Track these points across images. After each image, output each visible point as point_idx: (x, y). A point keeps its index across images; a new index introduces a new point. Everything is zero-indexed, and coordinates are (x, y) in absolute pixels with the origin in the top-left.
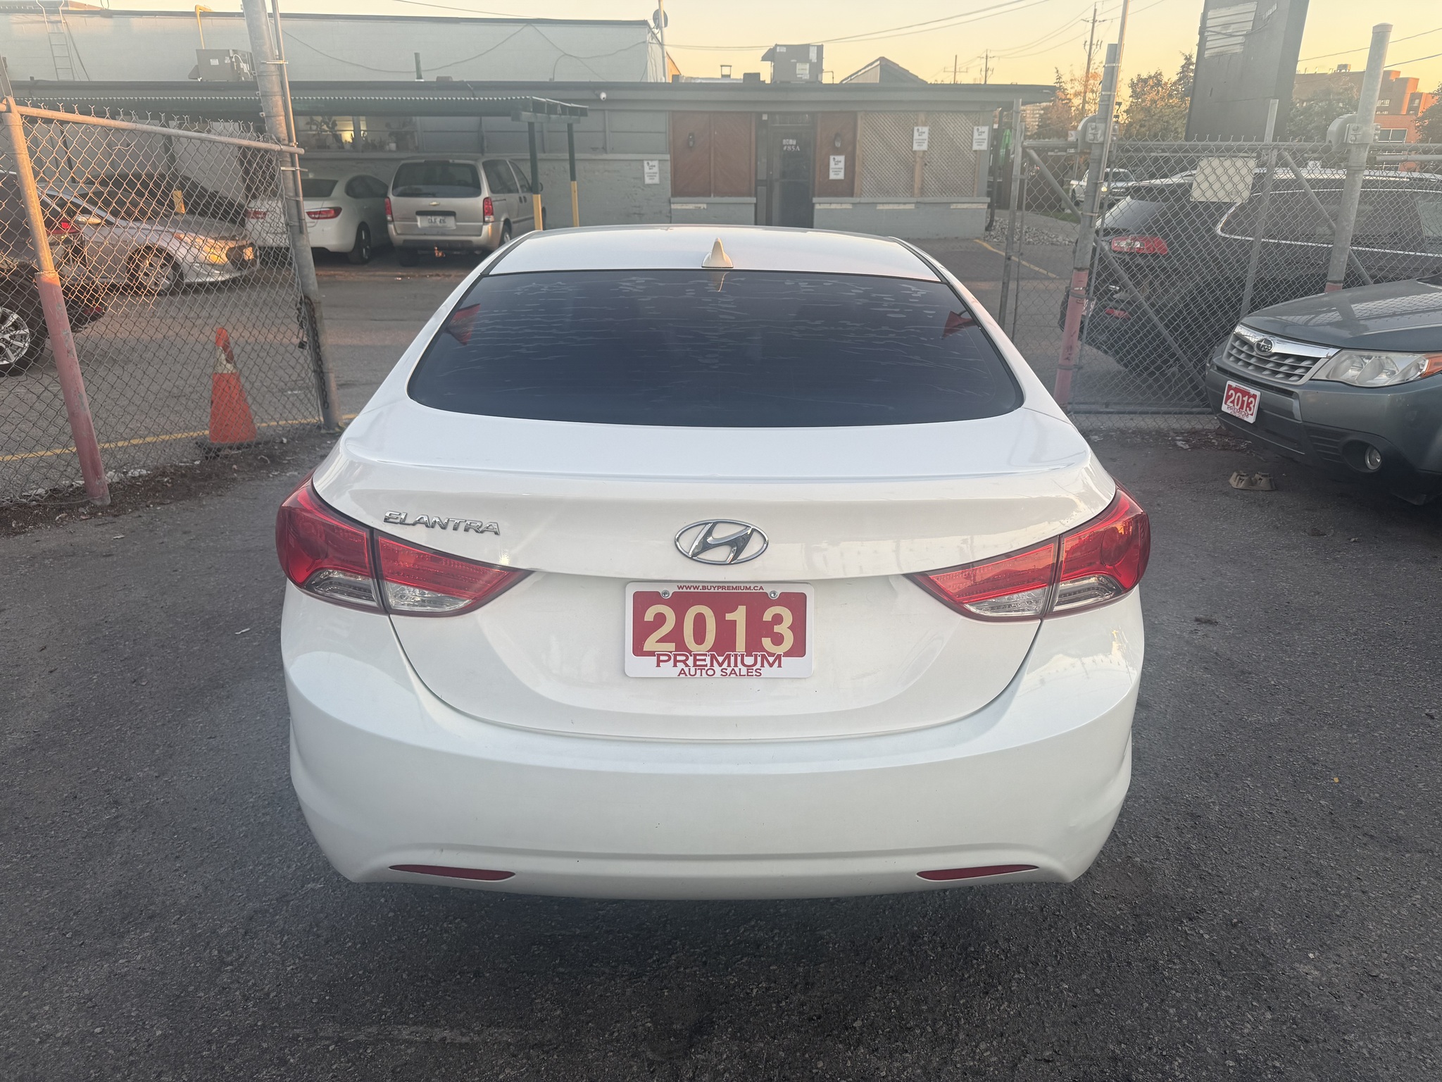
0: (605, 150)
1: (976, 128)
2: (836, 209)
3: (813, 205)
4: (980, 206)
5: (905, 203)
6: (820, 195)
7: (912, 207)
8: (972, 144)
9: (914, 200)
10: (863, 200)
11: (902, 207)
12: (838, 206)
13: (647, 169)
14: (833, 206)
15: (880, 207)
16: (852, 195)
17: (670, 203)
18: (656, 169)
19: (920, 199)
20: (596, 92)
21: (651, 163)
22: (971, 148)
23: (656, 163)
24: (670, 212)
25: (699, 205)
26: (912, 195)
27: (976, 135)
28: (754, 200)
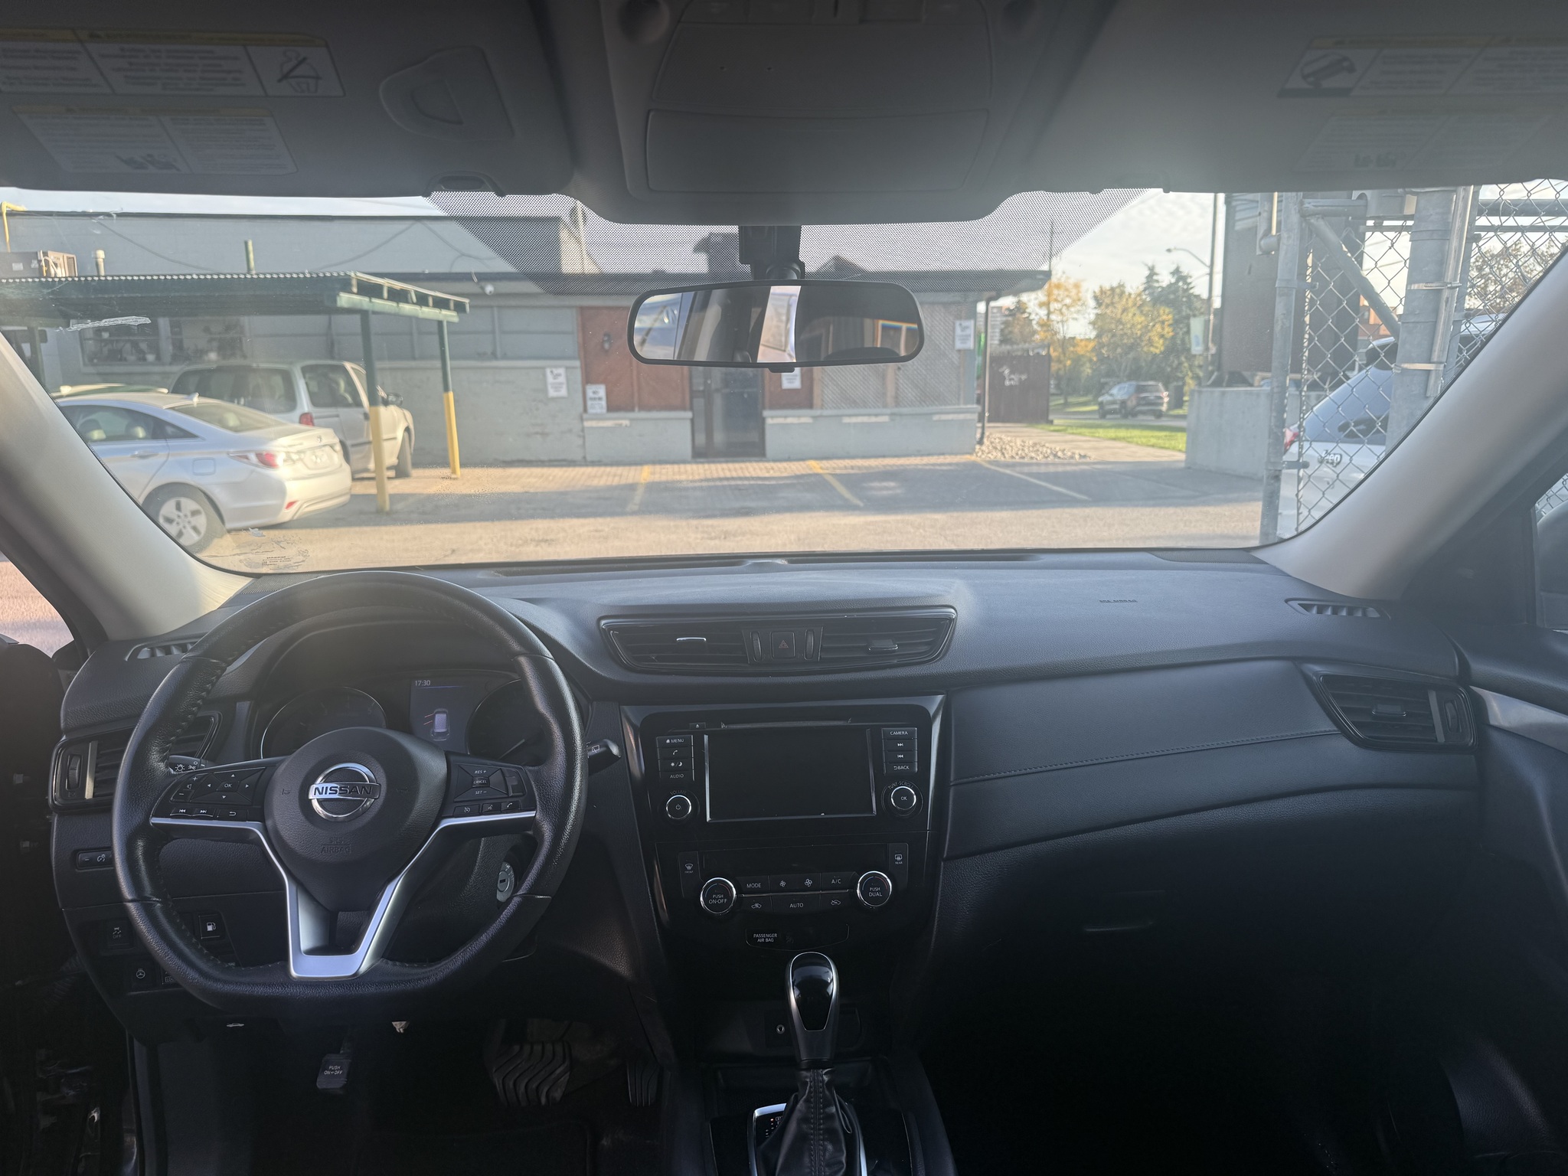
0: (494, 356)
1: (958, 323)
2: (792, 424)
3: (763, 420)
4: (968, 416)
5: (876, 415)
6: (772, 407)
7: (886, 419)
8: (954, 341)
9: (888, 411)
10: (826, 412)
11: (873, 419)
12: (796, 421)
13: (550, 379)
14: (790, 420)
15: (846, 420)
16: (811, 406)
17: (582, 420)
18: (562, 379)
19: (896, 410)
20: (483, 284)
21: (556, 371)
22: (954, 347)
23: (561, 371)
24: (583, 430)
25: (620, 422)
26: (885, 406)
27: (958, 331)
28: (689, 414)
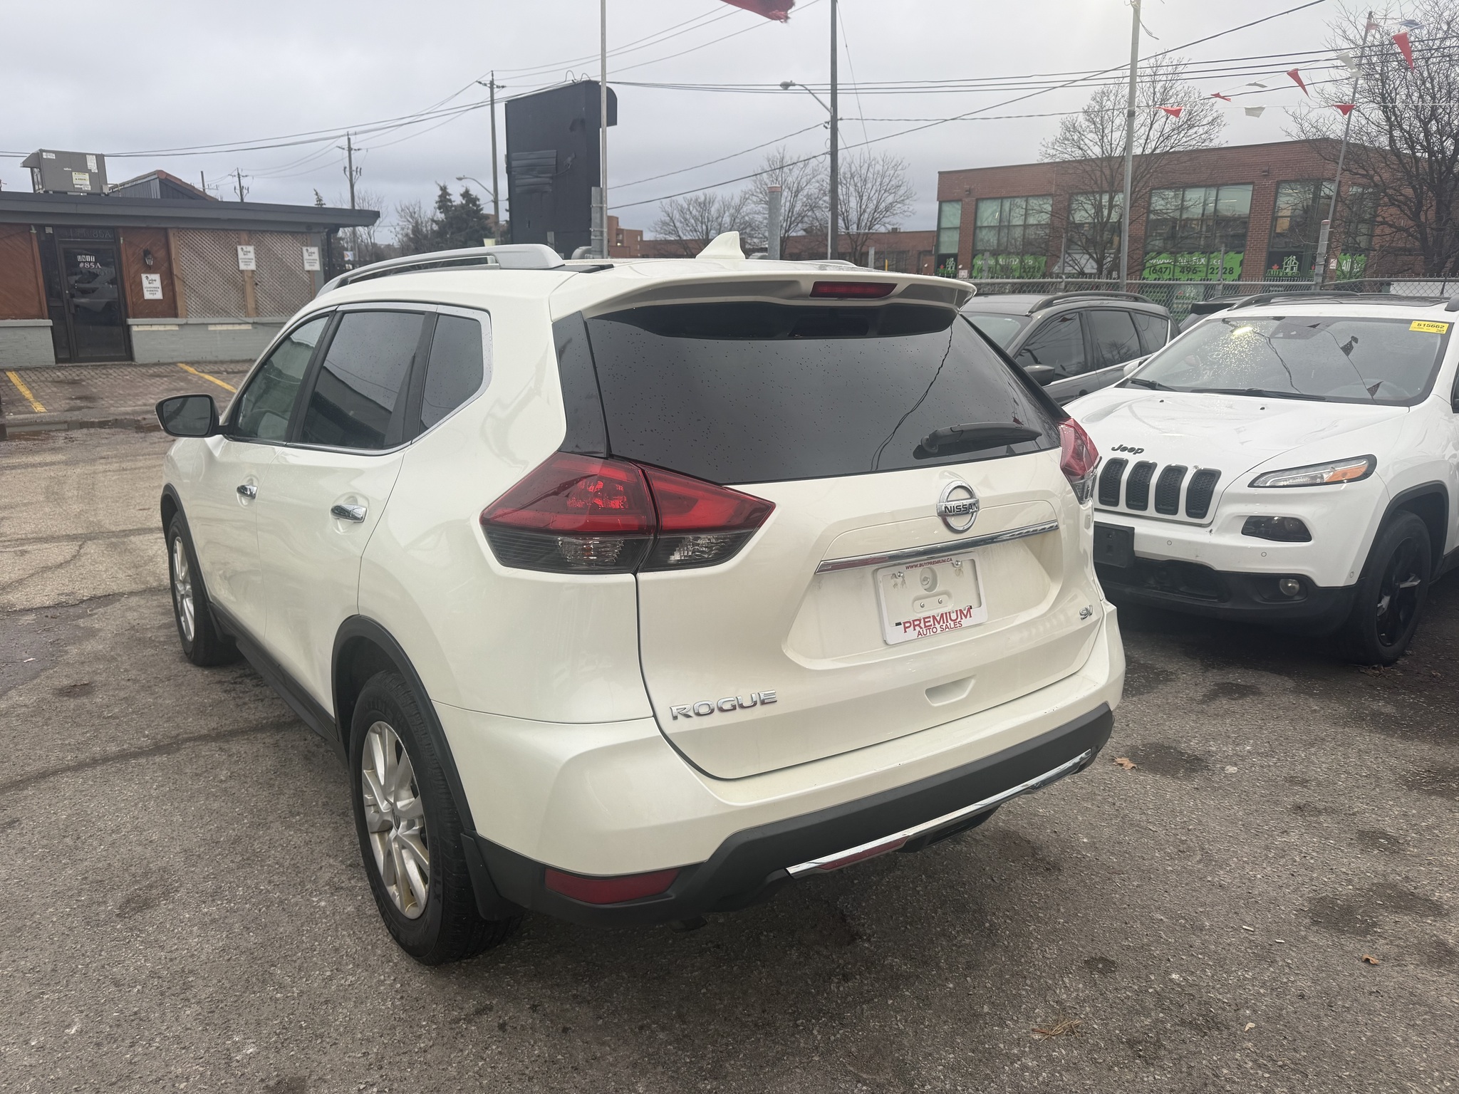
1: (304, 249)
2: (159, 330)
3: (129, 327)
5: (239, 324)
6: (134, 318)
7: (249, 327)
8: (303, 264)
9: (250, 319)
10: (191, 321)
11: (237, 327)
12: (161, 328)
14: (155, 328)
15: (211, 328)
16: (176, 316)
19: (256, 319)
22: (303, 268)
26: (247, 315)
27: (306, 255)
28: (49, 322)
